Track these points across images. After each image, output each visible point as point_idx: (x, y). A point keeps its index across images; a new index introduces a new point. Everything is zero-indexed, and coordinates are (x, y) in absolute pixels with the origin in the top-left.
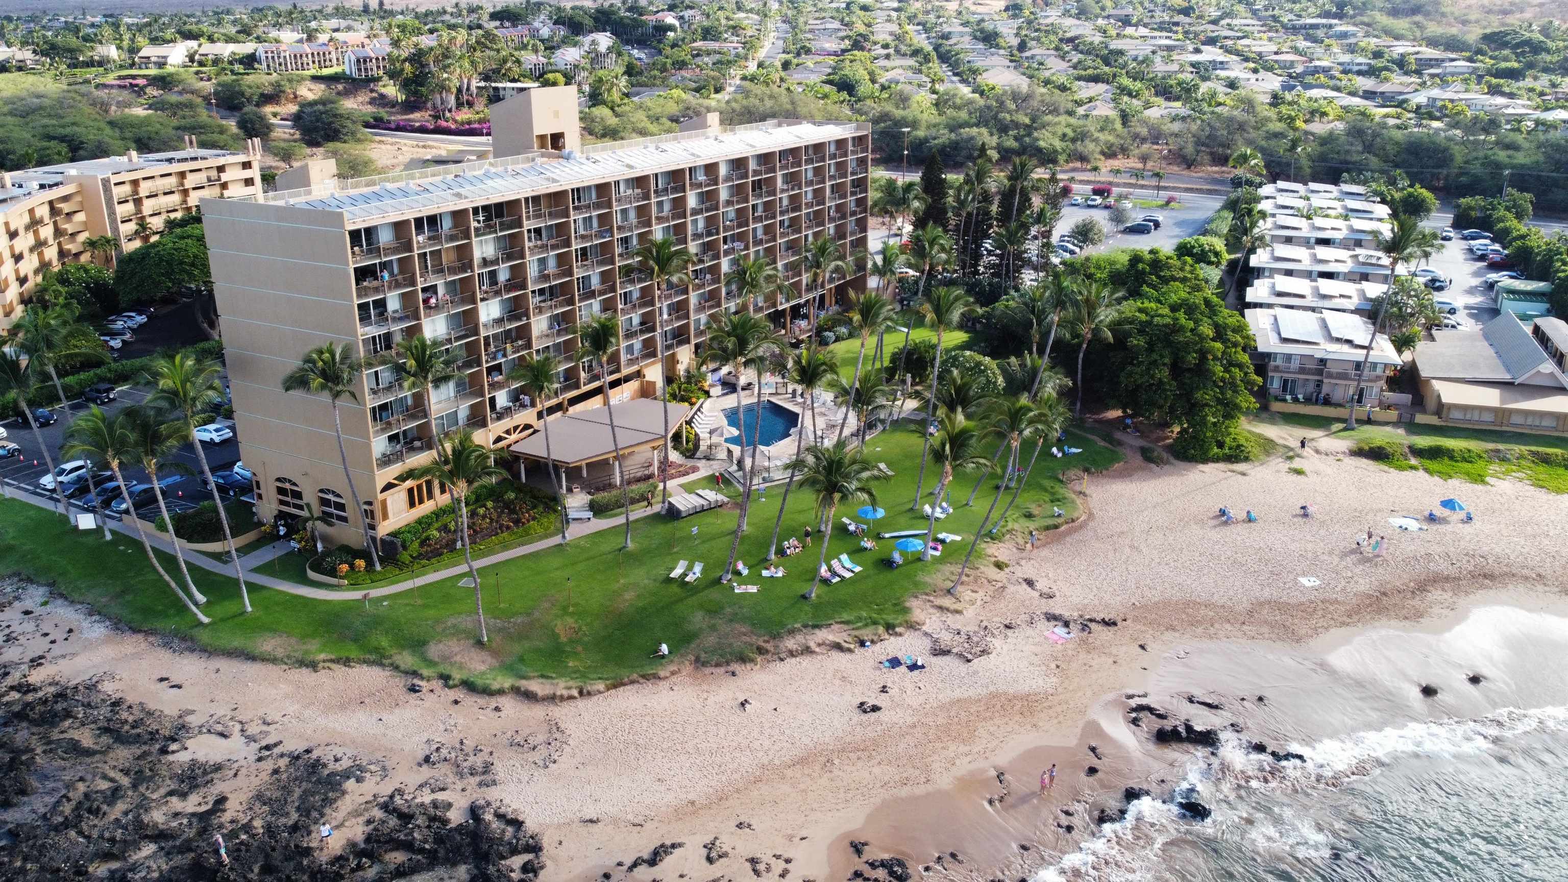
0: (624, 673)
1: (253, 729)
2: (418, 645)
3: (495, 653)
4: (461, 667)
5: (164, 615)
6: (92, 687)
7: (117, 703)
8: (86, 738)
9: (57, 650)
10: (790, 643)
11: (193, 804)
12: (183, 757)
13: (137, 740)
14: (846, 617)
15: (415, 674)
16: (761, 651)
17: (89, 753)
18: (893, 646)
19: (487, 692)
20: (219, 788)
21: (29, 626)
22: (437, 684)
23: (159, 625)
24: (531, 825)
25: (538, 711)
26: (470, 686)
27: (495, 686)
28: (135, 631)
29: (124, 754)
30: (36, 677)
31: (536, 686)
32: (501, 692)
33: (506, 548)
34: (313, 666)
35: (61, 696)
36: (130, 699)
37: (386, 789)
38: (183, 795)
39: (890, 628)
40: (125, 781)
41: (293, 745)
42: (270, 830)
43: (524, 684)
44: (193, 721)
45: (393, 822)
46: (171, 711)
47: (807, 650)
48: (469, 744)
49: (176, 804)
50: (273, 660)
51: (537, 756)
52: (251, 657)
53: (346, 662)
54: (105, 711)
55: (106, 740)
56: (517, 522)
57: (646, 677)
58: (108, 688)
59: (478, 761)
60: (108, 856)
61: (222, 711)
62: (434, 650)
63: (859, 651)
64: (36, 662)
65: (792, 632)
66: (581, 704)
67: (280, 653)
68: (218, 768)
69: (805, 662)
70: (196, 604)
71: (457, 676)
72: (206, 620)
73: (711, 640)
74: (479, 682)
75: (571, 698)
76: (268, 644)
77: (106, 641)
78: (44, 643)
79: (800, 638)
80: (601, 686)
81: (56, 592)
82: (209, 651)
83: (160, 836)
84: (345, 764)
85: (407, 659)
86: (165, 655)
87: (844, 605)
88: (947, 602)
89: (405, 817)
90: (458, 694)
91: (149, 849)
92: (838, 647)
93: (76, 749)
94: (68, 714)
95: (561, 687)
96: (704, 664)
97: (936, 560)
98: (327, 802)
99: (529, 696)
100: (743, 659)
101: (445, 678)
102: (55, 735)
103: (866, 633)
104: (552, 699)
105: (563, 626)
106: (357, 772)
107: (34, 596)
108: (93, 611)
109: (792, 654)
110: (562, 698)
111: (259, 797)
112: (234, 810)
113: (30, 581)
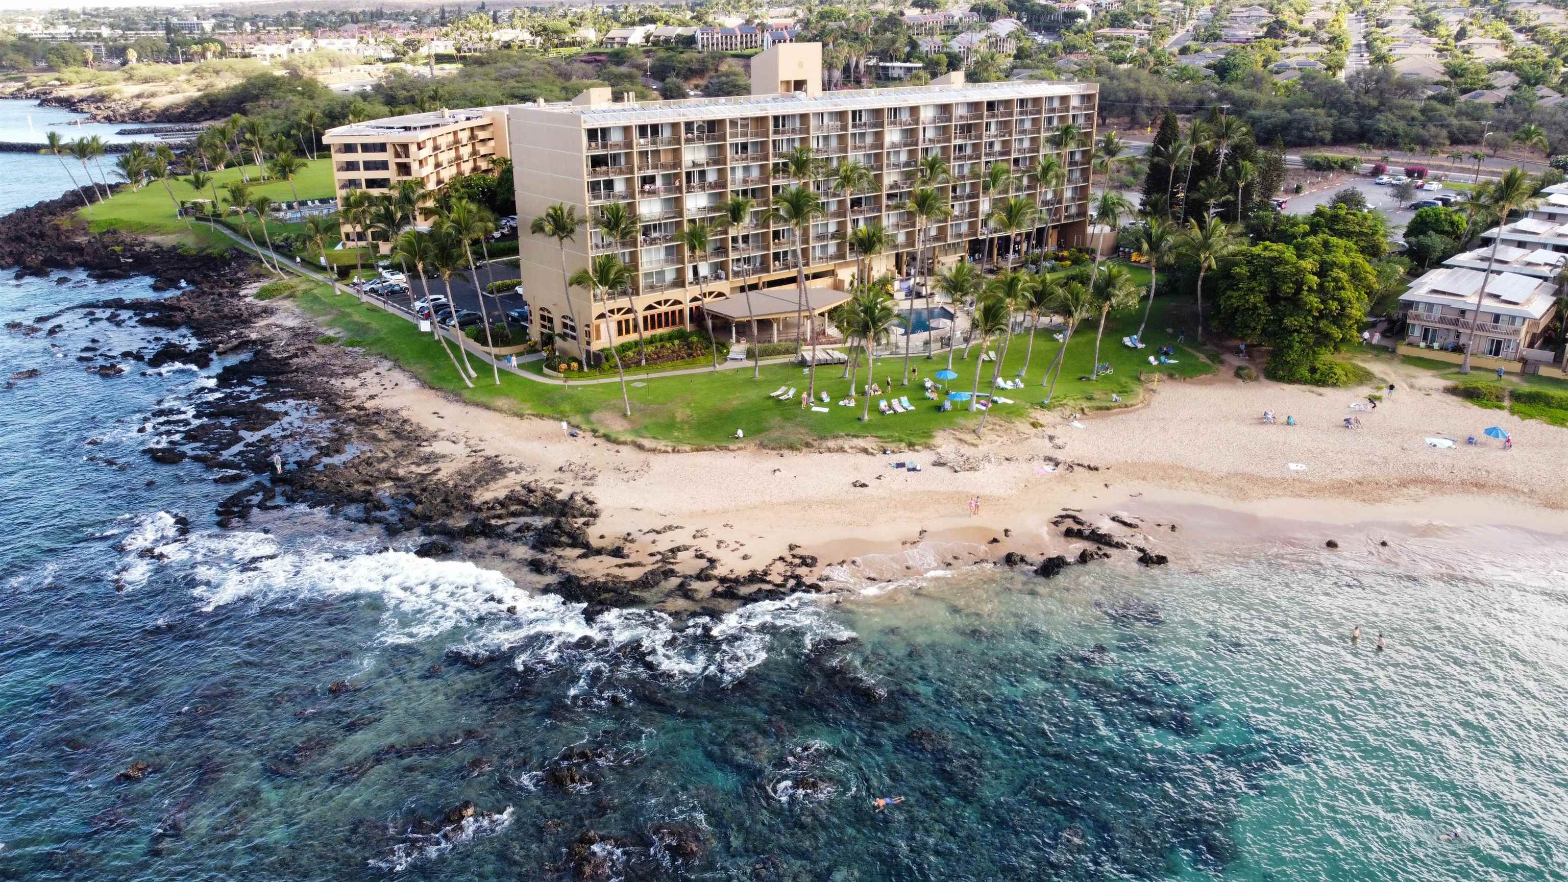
0: (707, 444)
1: (471, 442)
2: (586, 412)
3: (632, 422)
4: (607, 426)
5: (450, 381)
6: (395, 412)
7: (405, 421)
8: (381, 434)
9: (385, 393)
10: (831, 444)
11: (422, 469)
12: (428, 450)
13: (408, 438)
14: (880, 434)
15: (578, 427)
16: (808, 445)
17: (380, 440)
18: (908, 457)
19: (616, 442)
20: (440, 465)
21: (376, 380)
22: (589, 435)
23: (445, 385)
24: (599, 505)
25: (642, 456)
26: (607, 438)
27: (622, 439)
28: (432, 388)
29: (398, 444)
30: (369, 405)
31: (647, 443)
32: (624, 443)
33: (674, 368)
34: (521, 416)
35: (377, 414)
36: (414, 420)
37: (531, 478)
38: (419, 465)
39: (911, 445)
40: (392, 455)
41: (490, 452)
42: (456, 486)
43: (641, 441)
44: (442, 434)
45: (523, 492)
46: (432, 429)
47: (841, 450)
48: (590, 465)
49: (413, 468)
50: (500, 411)
51: (625, 476)
52: (488, 408)
53: (541, 417)
54: (397, 424)
55: (392, 436)
56: (689, 355)
57: (720, 448)
58: (404, 414)
59: (589, 474)
60: (367, 483)
61: (459, 431)
62: (594, 416)
63: (880, 456)
64: (372, 397)
65: (836, 437)
66: (671, 456)
67: (506, 407)
68: (444, 456)
69: (836, 456)
70: (469, 377)
71: (602, 431)
72: (471, 385)
73: (776, 434)
74: (613, 436)
75: (666, 452)
76: (501, 402)
77: (414, 391)
78: (381, 389)
79: (840, 442)
80: (688, 448)
81: (398, 365)
82: (466, 403)
83: (397, 479)
84: (514, 465)
85: (577, 419)
86: (442, 402)
87: (886, 427)
88: (969, 437)
89: (531, 491)
90: (599, 441)
91: (389, 483)
92: (865, 451)
93: (374, 438)
94: (377, 422)
95: (661, 445)
96: (765, 447)
97: (980, 412)
98: (494, 479)
99: (640, 447)
100: (791, 447)
101: (594, 431)
102: (367, 430)
103: (890, 446)
104: (653, 450)
105: (681, 413)
106: (518, 470)
107: (387, 364)
108: (415, 376)
109: (829, 450)
110: (660, 451)
111: (459, 473)
112: (440, 475)
113: (386, 358)
